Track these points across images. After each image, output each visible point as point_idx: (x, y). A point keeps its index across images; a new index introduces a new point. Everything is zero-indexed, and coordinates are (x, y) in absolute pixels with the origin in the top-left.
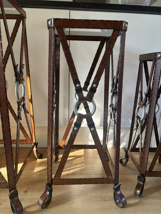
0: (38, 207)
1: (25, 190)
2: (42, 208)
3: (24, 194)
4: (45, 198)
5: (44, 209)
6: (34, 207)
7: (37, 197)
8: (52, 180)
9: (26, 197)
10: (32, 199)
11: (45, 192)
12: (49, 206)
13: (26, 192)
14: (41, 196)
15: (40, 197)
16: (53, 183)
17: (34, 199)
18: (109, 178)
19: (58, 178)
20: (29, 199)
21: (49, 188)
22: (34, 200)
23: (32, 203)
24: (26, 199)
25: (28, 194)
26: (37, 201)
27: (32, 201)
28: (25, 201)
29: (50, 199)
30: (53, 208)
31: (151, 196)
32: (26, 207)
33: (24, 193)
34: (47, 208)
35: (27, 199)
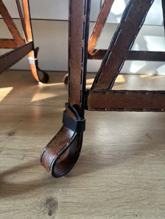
0: (42, 172)
1: (9, 130)
2: (54, 175)
3: (7, 138)
4: (61, 147)
5: (59, 179)
6: (31, 170)
7: (38, 146)
8: (85, 92)
9: (10, 145)
10: (26, 150)
11: (63, 131)
12: (74, 170)
13: (11, 134)
14: (49, 144)
15: (48, 146)
16: (88, 104)
17: (30, 150)
19: (107, 88)
20: (17, 149)
21: (75, 118)
22: (30, 153)
23: (25, 161)
24: (9, 149)
25: (15, 138)
26: (38, 156)
27: (25, 156)
28: (8, 154)
29: (76, 152)
30: (86, 175)
32: (6, 169)
33: (6, 136)
34: (69, 176)
35: (13, 149)
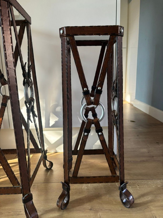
18: (15, 187)
31: (78, 208)
